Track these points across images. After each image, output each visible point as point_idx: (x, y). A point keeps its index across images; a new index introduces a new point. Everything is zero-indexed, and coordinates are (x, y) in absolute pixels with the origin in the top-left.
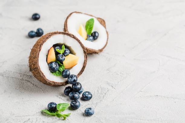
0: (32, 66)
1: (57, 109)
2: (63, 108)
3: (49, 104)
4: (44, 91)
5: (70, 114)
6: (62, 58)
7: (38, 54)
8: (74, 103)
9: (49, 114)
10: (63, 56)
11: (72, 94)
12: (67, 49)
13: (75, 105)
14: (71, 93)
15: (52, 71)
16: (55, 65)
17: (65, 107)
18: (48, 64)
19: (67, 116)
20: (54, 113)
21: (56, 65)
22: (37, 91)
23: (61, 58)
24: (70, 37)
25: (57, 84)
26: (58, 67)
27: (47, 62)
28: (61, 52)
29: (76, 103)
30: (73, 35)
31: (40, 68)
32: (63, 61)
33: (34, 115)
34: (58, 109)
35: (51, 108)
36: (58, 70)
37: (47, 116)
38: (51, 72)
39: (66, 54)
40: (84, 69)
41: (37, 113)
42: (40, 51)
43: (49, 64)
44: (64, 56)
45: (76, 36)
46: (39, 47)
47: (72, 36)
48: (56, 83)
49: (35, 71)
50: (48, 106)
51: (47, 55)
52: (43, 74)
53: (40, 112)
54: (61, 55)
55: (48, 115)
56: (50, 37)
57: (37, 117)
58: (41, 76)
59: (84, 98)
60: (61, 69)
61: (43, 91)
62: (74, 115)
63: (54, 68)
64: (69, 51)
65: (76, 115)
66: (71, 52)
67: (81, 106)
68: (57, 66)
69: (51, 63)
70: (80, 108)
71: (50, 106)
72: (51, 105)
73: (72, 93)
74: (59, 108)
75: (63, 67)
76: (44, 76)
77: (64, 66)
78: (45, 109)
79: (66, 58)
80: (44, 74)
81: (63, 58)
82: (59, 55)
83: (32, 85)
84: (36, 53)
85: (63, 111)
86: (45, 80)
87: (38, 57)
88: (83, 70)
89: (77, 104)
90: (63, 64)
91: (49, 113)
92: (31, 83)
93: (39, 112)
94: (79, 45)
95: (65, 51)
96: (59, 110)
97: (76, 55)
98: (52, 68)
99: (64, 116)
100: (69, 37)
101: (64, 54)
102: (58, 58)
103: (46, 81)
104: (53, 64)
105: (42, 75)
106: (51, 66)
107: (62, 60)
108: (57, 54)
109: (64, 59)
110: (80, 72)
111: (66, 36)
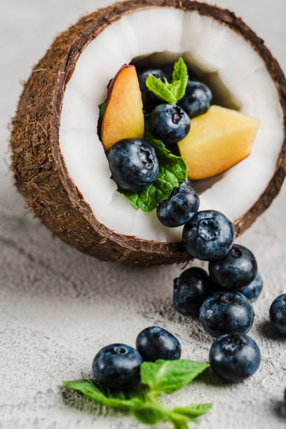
0: (28, 155)
1: (143, 381)
2: (175, 375)
3: (98, 356)
4: (81, 290)
5: (210, 406)
6: (177, 122)
7: (60, 97)
8: (228, 347)
9: (101, 404)
10: (182, 111)
11: (216, 307)
12: (197, 84)
13: (235, 361)
14: (211, 304)
15: (126, 187)
16: (143, 157)
17: (182, 374)
18: (107, 152)
19: (193, 416)
20: (128, 398)
21: (148, 154)
22: (47, 287)
23: (170, 123)
24: (216, 23)
25: (150, 251)
26: (156, 165)
27: (101, 139)
28: (173, 92)
29: (240, 348)
30: (232, 15)
31: (67, 165)
32: (180, 138)
33: (22, 406)
34: (145, 379)
35: (110, 376)
36: (156, 184)
37: (92, 410)
38: (120, 190)
39: (194, 107)
40: (281, 183)
41: (40, 392)
42: (67, 78)
43: (112, 152)
44: (186, 115)
45: (244, 20)
46: (63, 61)
47: (227, 18)
48: (146, 244)
49: (39, 182)
50: (96, 365)
51: (100, 107)
52: (80, 196)
53: (56, 391)
54: (169, 107)
55: (97, 409)
56: (118, 18)
57: (40, 414)
58: (68, 206)
59: (279, 326)
60: (171, 176)
61: (75, 286)
62: (230, 408)
63: (137, 171)
64: (209, 93)
65: (238, 411)
66: (221, 99)
67: (262, 363)
68: (150, 161)
69: (123, 144)
70: (257, 375)
71: (102, 366)
72: (109, 362)
73: (218, 301)
74: (151, 375)
75: (179, 169)
76: (86, 205)
77: (183, 166)
78: (79, 377)
79: (195, 124)
80: (86, 199)
81: (182, 123)
82: (159, 108)
83: (23, 260)
84: (50, 89)
85: (174, 390)
86: (92, 229)
87: (59, 111)
88: (277, 191)
89: (247, 353)
90: (177, 152)
91: (99, 395)
92: (22, 251)
93: (50, 391)
94: (259, 63)
95: (190, 90)
96: (150, 383)
97: (243, 109)
98: (129, 169)
99: (178, 417)
100: (209, 20)
101: (186, 104)
102: (156, 121)
103: (96, 235)
104: (134, 149)
105: (74, 202)
106: (122, 159)
107: (174, 131)
108: (151, 102)
109: (187, 128)
110: (263, 196)
111: (195, 15)
